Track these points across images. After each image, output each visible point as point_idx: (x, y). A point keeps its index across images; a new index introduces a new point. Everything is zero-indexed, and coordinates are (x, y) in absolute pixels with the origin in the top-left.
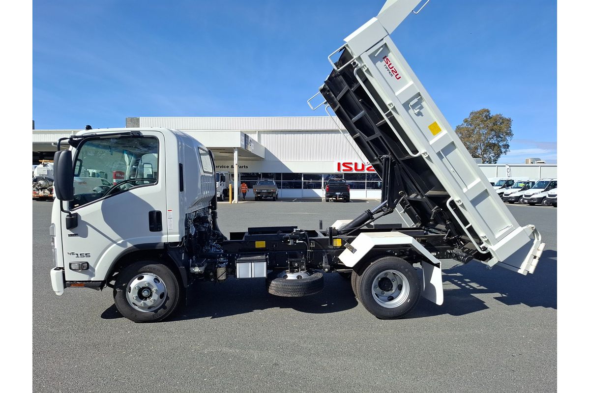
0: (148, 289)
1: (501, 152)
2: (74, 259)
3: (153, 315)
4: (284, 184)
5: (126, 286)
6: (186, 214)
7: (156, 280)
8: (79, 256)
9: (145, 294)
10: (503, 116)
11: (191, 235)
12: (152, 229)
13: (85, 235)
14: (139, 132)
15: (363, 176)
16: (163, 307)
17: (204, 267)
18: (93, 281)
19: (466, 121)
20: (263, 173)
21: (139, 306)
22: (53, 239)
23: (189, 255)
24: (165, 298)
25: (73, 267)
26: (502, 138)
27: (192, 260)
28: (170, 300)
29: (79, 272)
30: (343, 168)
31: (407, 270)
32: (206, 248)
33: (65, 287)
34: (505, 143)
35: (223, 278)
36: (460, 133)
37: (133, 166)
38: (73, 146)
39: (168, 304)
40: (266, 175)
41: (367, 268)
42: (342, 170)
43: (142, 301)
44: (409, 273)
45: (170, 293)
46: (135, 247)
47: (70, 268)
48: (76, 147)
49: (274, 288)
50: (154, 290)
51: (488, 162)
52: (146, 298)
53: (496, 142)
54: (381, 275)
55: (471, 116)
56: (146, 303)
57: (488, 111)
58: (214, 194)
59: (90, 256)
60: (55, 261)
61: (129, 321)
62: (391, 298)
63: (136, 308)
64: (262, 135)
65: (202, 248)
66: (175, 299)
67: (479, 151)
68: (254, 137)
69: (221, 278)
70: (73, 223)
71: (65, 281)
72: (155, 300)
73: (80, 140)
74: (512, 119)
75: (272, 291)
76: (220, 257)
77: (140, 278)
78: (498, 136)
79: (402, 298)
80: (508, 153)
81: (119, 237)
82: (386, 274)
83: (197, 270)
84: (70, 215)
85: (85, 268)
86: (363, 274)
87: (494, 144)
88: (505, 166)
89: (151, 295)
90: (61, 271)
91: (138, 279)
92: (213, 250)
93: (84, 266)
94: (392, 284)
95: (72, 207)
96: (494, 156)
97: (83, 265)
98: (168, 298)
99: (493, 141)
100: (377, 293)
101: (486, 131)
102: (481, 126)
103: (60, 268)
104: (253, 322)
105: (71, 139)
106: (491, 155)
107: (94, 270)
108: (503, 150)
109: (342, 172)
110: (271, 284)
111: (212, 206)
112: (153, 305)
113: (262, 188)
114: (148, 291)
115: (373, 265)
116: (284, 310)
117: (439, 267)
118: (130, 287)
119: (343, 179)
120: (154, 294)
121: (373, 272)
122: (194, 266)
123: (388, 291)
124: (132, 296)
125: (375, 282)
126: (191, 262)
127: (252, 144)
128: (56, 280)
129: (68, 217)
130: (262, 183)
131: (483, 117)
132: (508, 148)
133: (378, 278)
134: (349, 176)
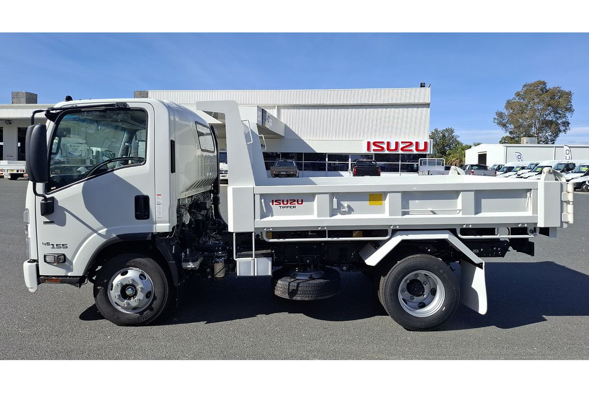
0: (133, 286)
1: (560, 131)
2: (49, 250)
3: (138, 318)
4: (306, 165)
5: (107, 283)
6: (179, 200)
7: (142, 276)
8: (55, 247)
9: (129, 292)
10: (562, 89)
11: (184, 224)
12: (138, 217)
13: (62, 223)
14: (125, 104)
15: (396, 157)
16: (150, 308)
17: (198, 262)
18: (70, 277)
19: (518, 94)
20: (282, 153)
21: (122, 306)
22: (27, 226)
23: (182, 247)
24: (152, 298)
25: (47, 259)
26: (560, 114)
27: (186, 253)
28: (158, 300)
29: (55, 266)
30: (373, 147)
31: (441, 271)
32: (204, 240)
33: (39, 283)
34: (564, 120)
35: (220, 275)
36: (511, 109)
37: (126, 144)
38: (51, 120)
39: (156, 305)
40: (286, 156)
41: (393, 268)
42: (372, 150)
43: (126, 301)
44: (445, 275)
45: (158, 292)
46: (118, 238)
47: (45, 261)
48: (53, 121)
49: (281, 288)
50: (139, 287)
51: (544, 142)
52: (129, 297)
53: (554, 120)
54: (410, 276)
55: (525, 89)
56: (130, 303)
57: (544, 83)
58: (216, 176)
59: (67, 247)
60: (28, 252)
61: (111, 323)
62: (423, 305)
63: (119, 308)
64: (282, 111)
65: (199, 239)
66: (163, 300)
67: (534, 130)
68: (273, 112)
69: (218, 276)
70: (49, 208)
71: (38, 276)
72: (140, 299)
73: (59, 113)
74: (572, 92)
75: (278, 292)
76: (218, 250)
77: (123, 274)
78: (556, 113)
79: (436, 306)
80: (568, 132)
81: (100, 225)
82: (416, 275)
83: (191, 265)
84: (46, 199)
85: (61, 261)
86: (388, 275)
87: (552, 121)
88: (563, 147)
89: (136, 294)
90: (35, 264)
91: (121, 275)
92: (211, 242)
93: (60, 259)
94: (423, 287)
95: (47, 189)
96: (551, 136)
97: (60, 257)
98: (155, 298)
99: (549, 118)
100: (405, 298)
101: (542, 107)
102: (536, 100)
103: (34, 261)
104: (254, 329)
105: (48, 111)
106: (547, 134)
107: (72, 264)
108: (562, 128)
109: (372, 152)
110: (277, 285)
111: (214, 190)
112: (138, 305)
113: (281, 170)
114: (132, 289)
115: (400, 264)
116: (292, 315)
117: (482, 268)
118: (112, 284)
119: (374, 160)
120: (139, 293)
121: (400, 272)
122: (188, 261)
123: (419, 296)
124: (114, 294)
125: (403, 285)
126: (183, 257)
127: (270, 120)
128: (29, 274)
129: (43, 202)
130: (281, 164)
131: (539, 90)
132: (568, 126)
133: (406, 280)
134: (379, 157)
